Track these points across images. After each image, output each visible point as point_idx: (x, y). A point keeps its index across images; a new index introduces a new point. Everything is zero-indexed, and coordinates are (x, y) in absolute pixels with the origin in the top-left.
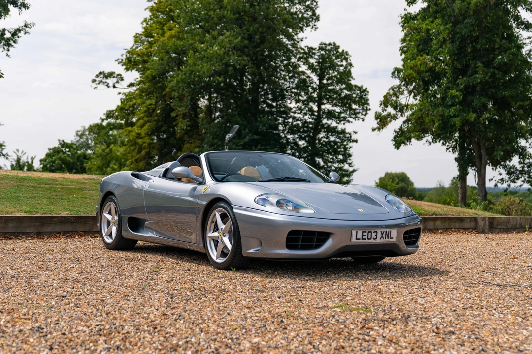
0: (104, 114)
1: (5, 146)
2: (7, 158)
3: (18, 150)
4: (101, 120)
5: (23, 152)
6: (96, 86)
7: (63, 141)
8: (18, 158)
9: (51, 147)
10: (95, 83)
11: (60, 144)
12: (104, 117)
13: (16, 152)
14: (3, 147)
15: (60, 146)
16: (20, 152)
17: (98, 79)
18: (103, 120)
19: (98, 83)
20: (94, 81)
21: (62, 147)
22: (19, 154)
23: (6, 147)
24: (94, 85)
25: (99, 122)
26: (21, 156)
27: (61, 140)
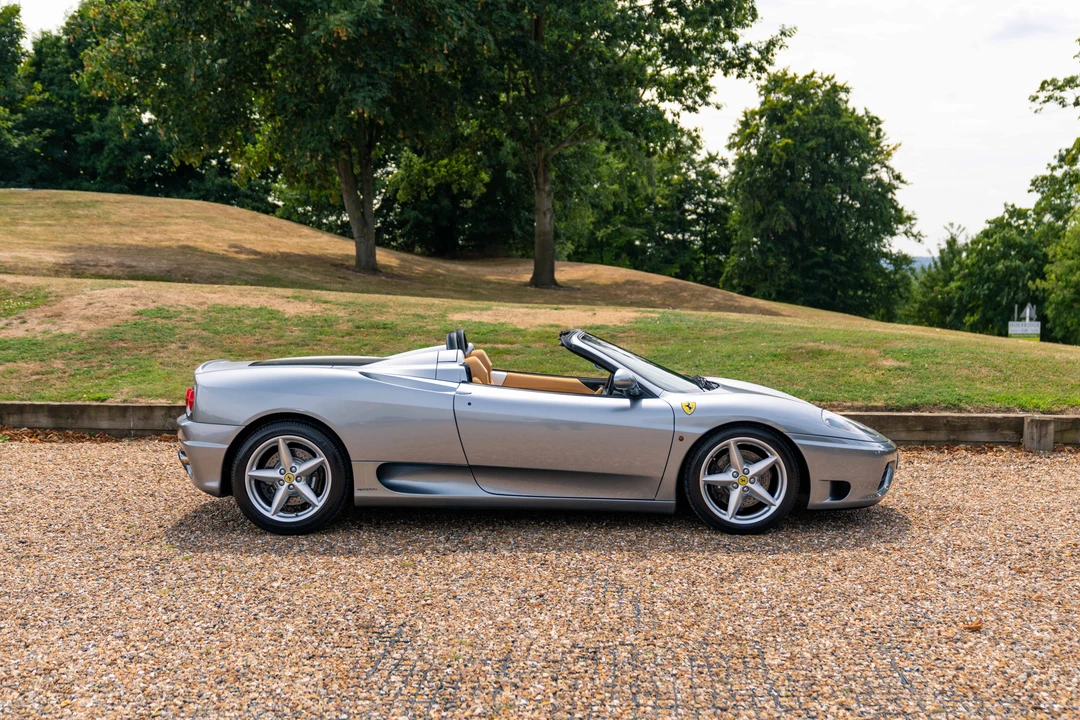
0: (1055, 157)
1: (915, 219)
2: (920, 241)
3: (952, 225)
4: (1049, 169)
5: (960, 226)
6: (1039, 107)
7: (1013, 206)
8: (952, 237)
9: (992, 217)
10: (1037, 100)
11: (1007, 211)
12: (1055, 163)
13: (949, 227)
14: (913, 222)
15: (1007, 216)
16: (956, 227)
17: (1043, 95)
18: (1053, 169)
19: (1044, 102)
20: (1034, 99)
21: (1011, 217)
22: (954, 231)
23: (918, 222)
24: (1036, 105)
25: (1048, 173)
26: (958, 234)
27: (1010, 204)
